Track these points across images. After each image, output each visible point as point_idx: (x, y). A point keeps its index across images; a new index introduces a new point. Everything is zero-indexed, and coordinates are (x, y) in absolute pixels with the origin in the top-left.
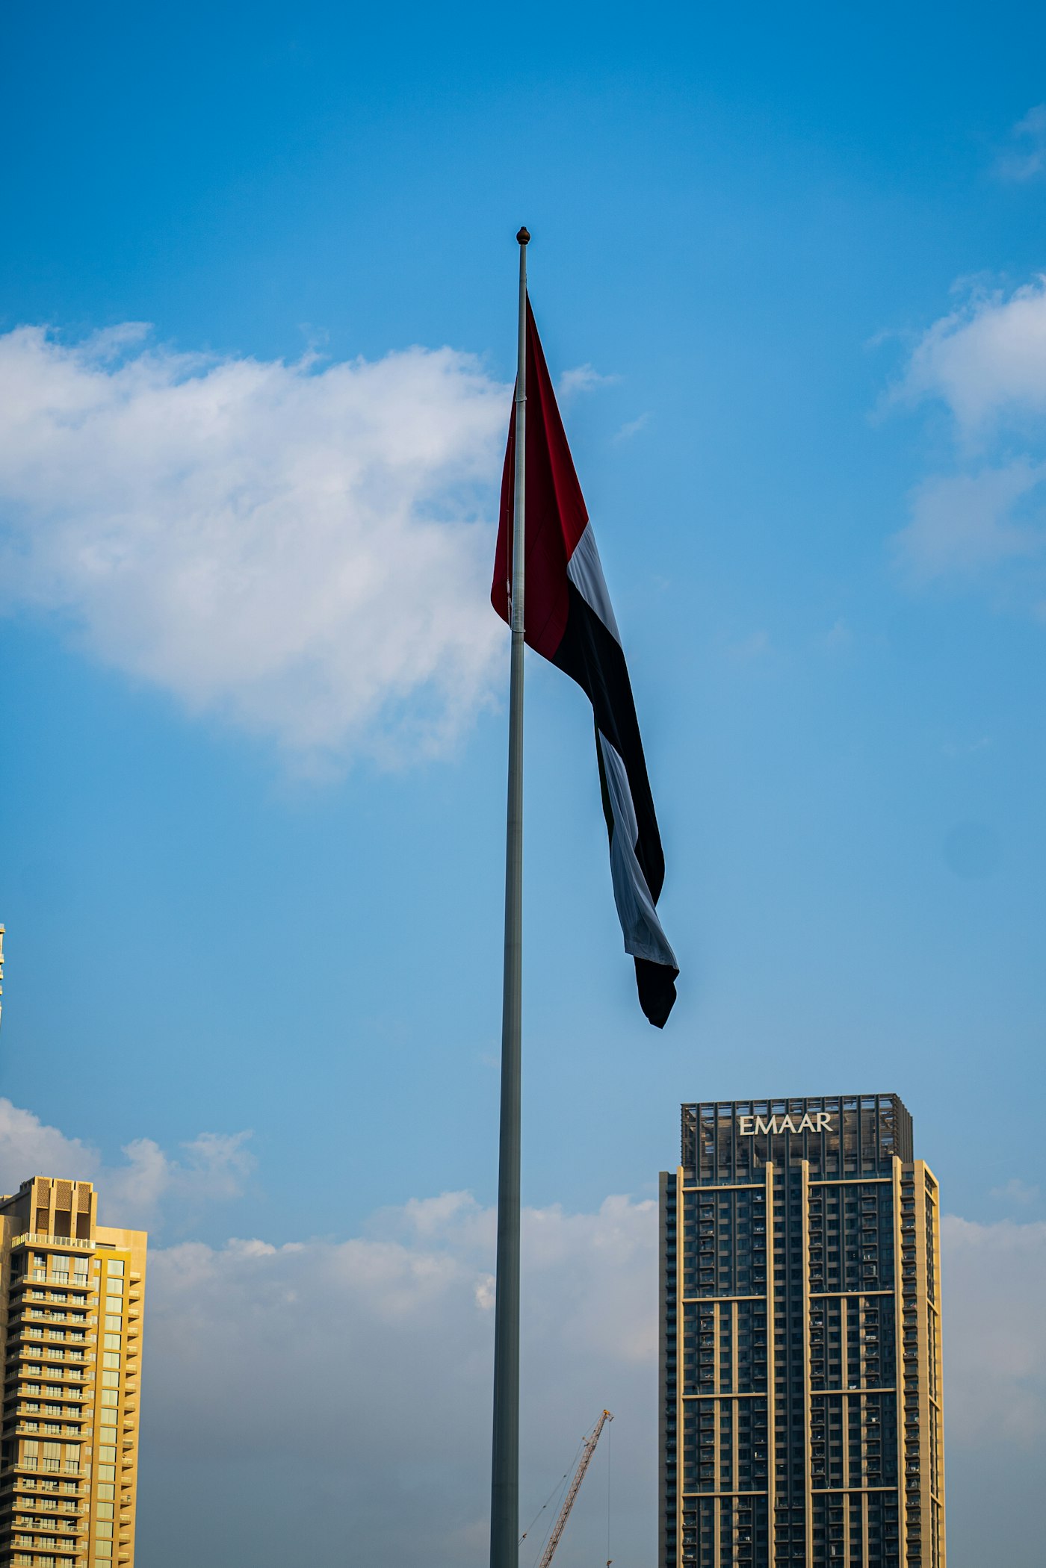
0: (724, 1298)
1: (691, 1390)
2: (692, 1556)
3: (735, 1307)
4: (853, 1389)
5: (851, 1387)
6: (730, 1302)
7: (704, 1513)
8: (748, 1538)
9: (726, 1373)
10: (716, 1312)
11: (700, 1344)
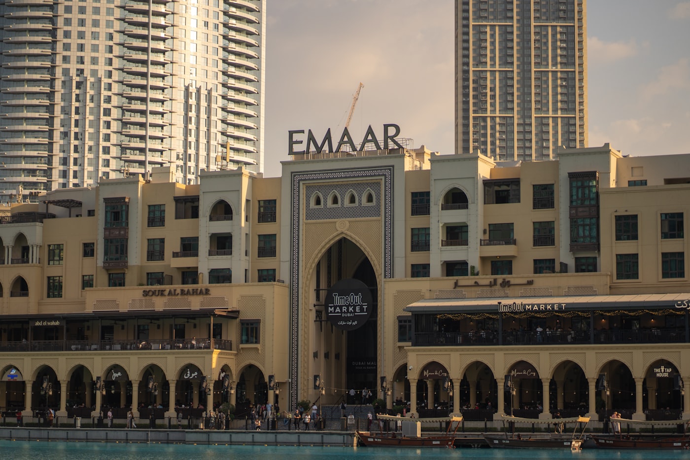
0: (492, 23)
1: (476, 66)
2: (477, 144)
3: (497, 28)
4: (554, 69)
5: (553, 68)
6: (495, 25)
7: (482, 124)
8: (504, 136)
9: (493, 59)
10: (488, 29)
11: (480, 45)
